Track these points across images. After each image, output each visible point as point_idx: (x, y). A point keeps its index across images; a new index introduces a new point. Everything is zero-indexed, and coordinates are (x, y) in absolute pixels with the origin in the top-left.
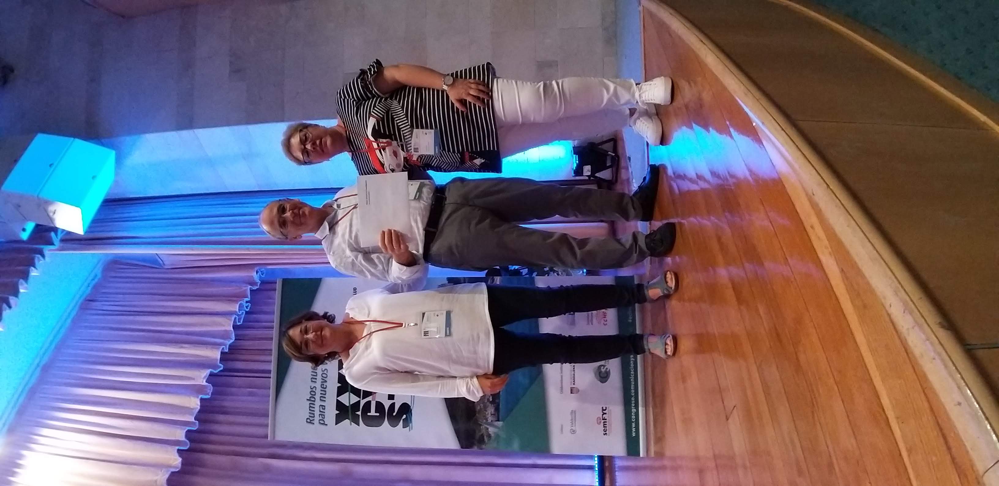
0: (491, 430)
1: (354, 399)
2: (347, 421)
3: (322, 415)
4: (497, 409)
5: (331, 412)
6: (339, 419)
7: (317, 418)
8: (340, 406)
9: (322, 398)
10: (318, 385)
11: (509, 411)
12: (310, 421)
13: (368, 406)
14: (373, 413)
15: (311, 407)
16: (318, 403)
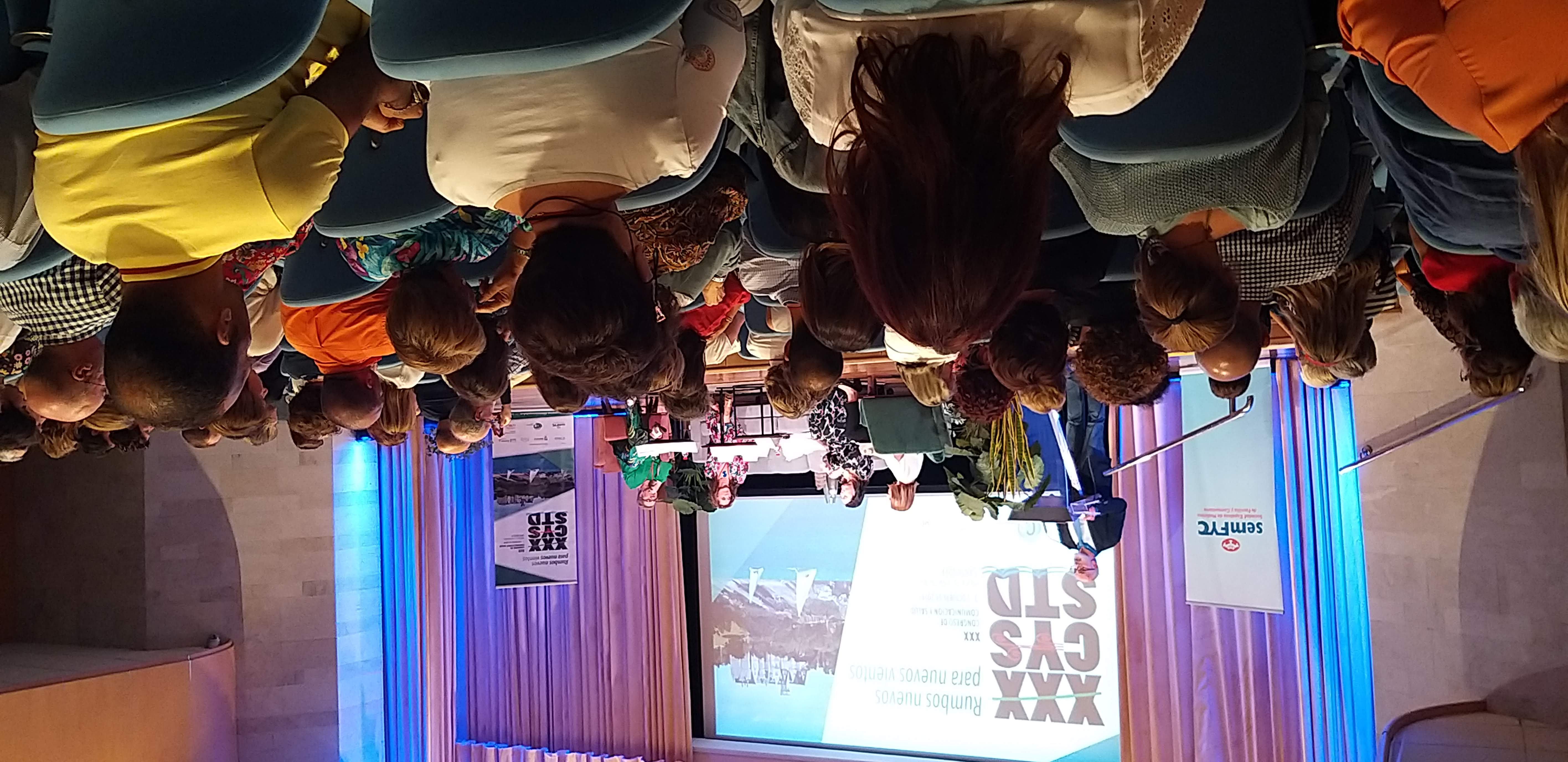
0: (566, 475)
1: (555, 541)
2: (566, 544)
3: (563, 557)
4: (556, 473)
5: (562, 552)
6: (565, 548)
7: (564, 559)
8: (558, 548)
9: (555, 557)
10: (549, 560)
11: (557, 467)
12: (567, 562)
13: (557, 534)
14: (560, 531)
15: (559, 562)
16: (557, 559)
